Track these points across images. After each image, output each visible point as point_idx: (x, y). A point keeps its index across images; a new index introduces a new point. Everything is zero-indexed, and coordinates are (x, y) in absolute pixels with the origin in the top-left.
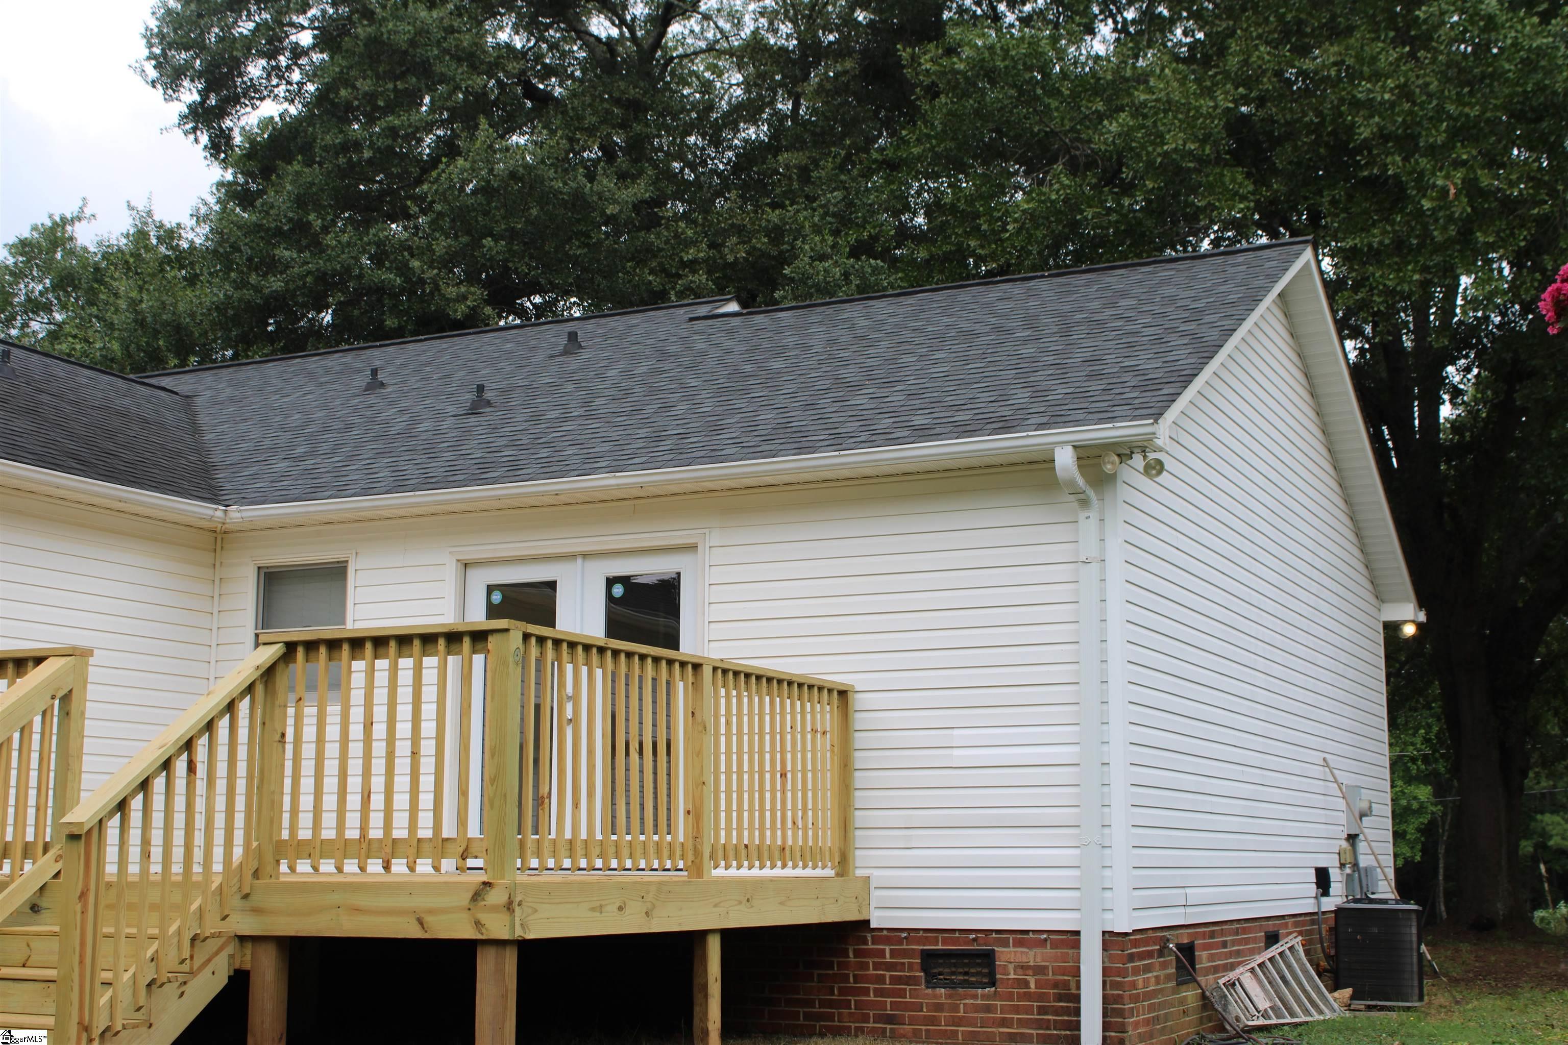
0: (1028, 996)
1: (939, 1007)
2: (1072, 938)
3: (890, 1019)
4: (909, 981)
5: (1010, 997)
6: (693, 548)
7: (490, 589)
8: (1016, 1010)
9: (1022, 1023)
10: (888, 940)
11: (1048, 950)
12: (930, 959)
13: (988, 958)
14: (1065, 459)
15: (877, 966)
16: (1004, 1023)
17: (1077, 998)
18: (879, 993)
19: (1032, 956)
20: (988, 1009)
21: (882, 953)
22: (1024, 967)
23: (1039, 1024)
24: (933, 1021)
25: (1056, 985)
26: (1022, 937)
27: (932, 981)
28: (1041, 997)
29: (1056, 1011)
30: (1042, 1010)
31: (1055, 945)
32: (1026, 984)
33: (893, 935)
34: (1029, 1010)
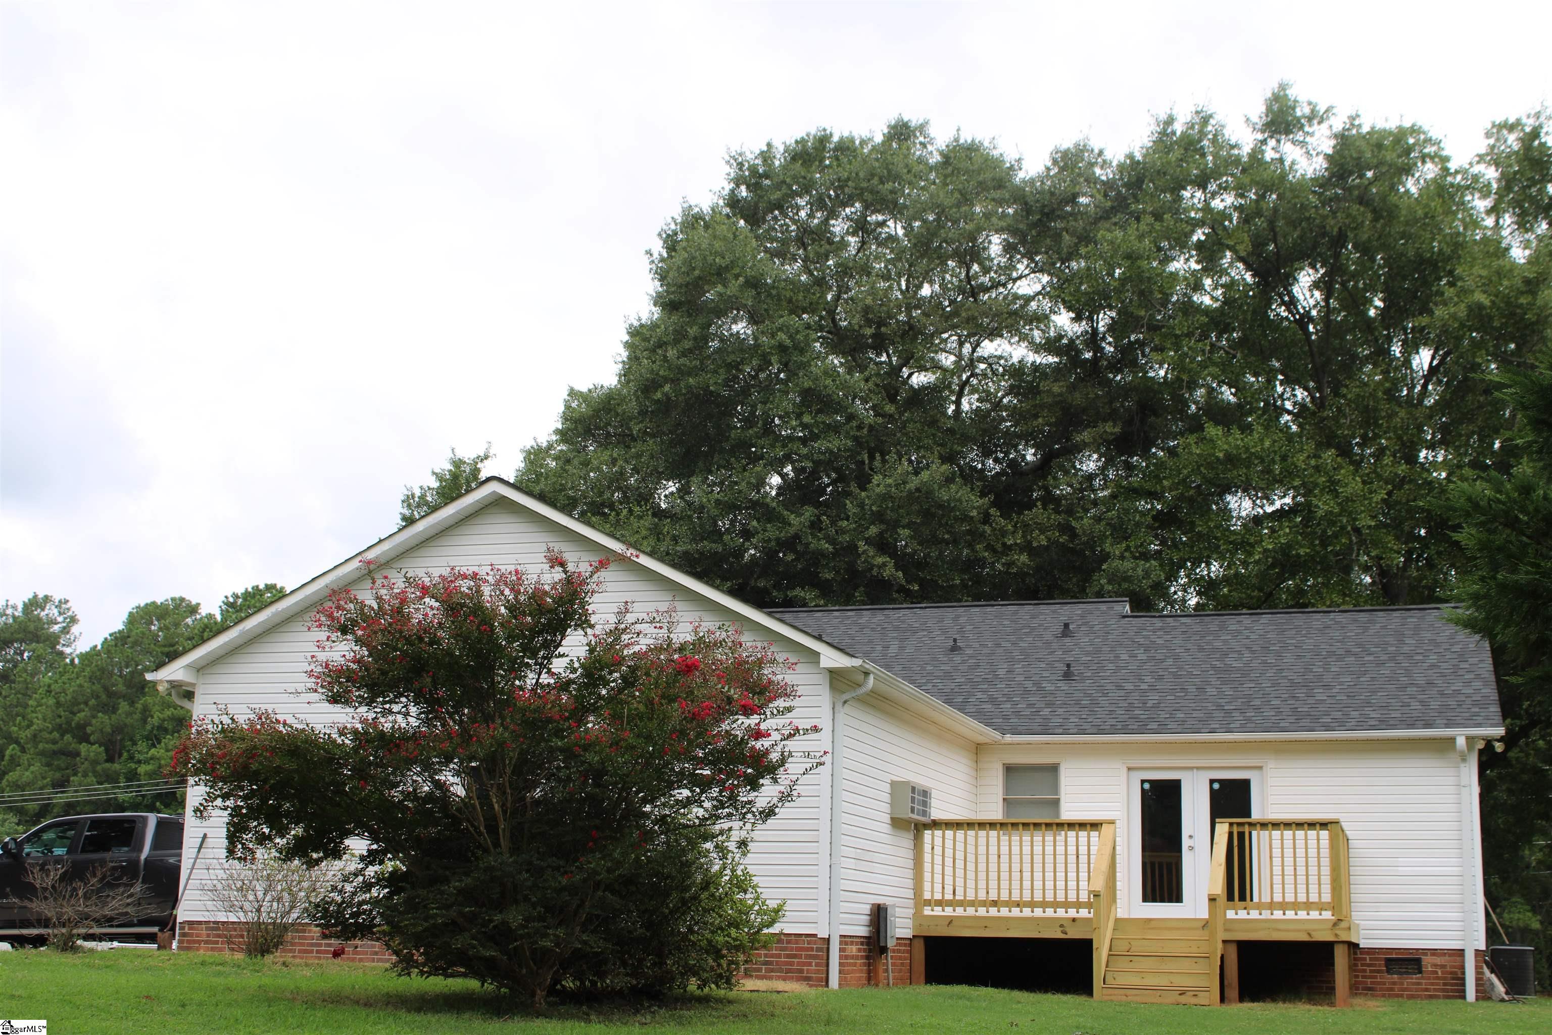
0: (1438, 978)
1: (1394, 983)
2: (1461, 953)
3: (1370, 989)
4: (1379, 971)
5: (1429, 978)
6: (1260, 768)
7: (1143, 782)
8: (1432, 984)
9: (1435, 990)
10: (1368, 953)
11: (1447, 958)
12: (1388, 961)
13: (1418, 961)
14: (1461, 742)
15: (1362, 965)
16: (1427, 990)
17: (1463, 979)
18: (1364, 977)
19: (1438, 960)
20: (1419, 984)
21: (1365, 959)
22: (1436, 965)
23: (1443, 990)
24: (1392, 989)
25: (1451, 973)
26: (1434, 952)
27: (1389, 971)
28: (1445, 978)
29: (1452, 985)
30: (1445, 984)
31: (1450, 955)
32: (1436, 973)
33: (1371, 951)
34: (1437, 984)
